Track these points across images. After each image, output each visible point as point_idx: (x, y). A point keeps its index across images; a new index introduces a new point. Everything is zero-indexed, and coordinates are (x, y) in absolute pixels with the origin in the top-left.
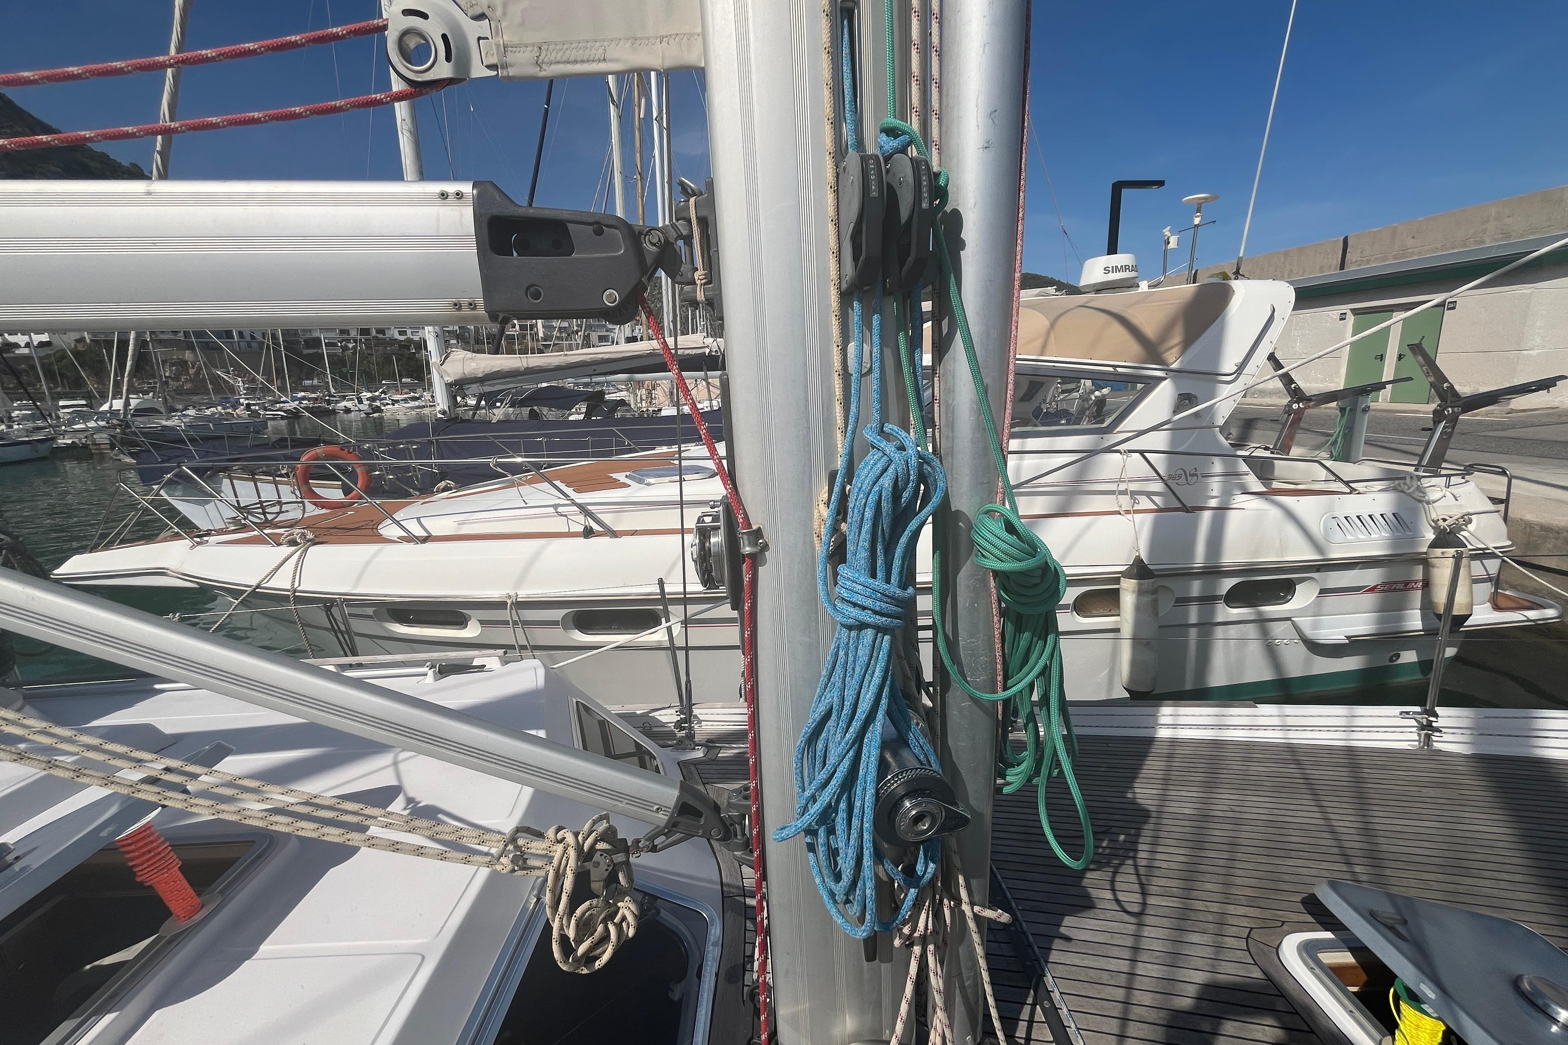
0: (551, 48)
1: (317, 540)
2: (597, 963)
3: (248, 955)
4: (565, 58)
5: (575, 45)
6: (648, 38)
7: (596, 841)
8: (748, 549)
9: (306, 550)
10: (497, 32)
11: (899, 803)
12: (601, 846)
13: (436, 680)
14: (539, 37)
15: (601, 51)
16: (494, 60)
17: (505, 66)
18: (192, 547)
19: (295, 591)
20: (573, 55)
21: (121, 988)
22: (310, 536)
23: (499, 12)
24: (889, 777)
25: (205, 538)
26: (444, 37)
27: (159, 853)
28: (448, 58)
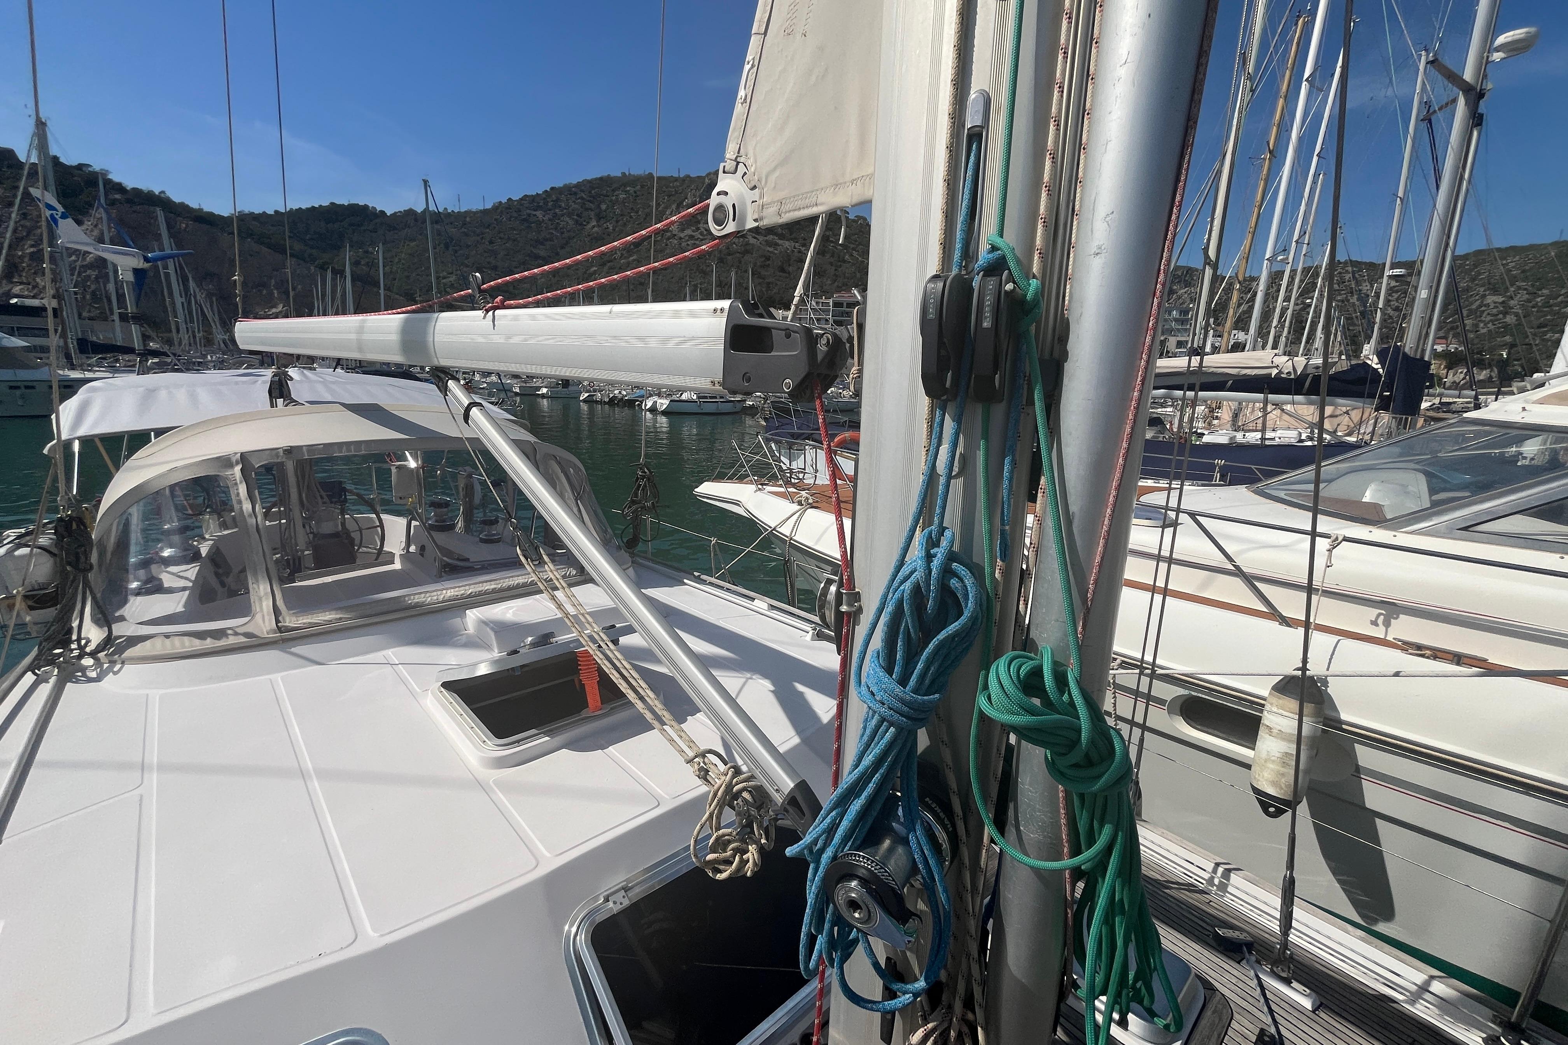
0: (788, 201)
1: (814, 505)
2: (718, 875)
3: (603, 748)
4: (793, 208)
5: (801, 197)
6: (845, 183)
7: (744, 789)
8: (845, 607)
9: (805, 511)
10: (762, 196)
11: (852, 876)
12: (745, 795)
13: (812, 640)
14: (781, 195)
15: (815, 198)
16: (756, 216)
17: (761, 219)
18: (756, 491)
19: (791, 539)
20: (799, 203)
21: (556, 729)
22: (810, 501)
23: (763, 182)
24: (861, 854)
25: (764, 487)
26: (734, 206)
27: (590, 668)
28: (734, 220)
